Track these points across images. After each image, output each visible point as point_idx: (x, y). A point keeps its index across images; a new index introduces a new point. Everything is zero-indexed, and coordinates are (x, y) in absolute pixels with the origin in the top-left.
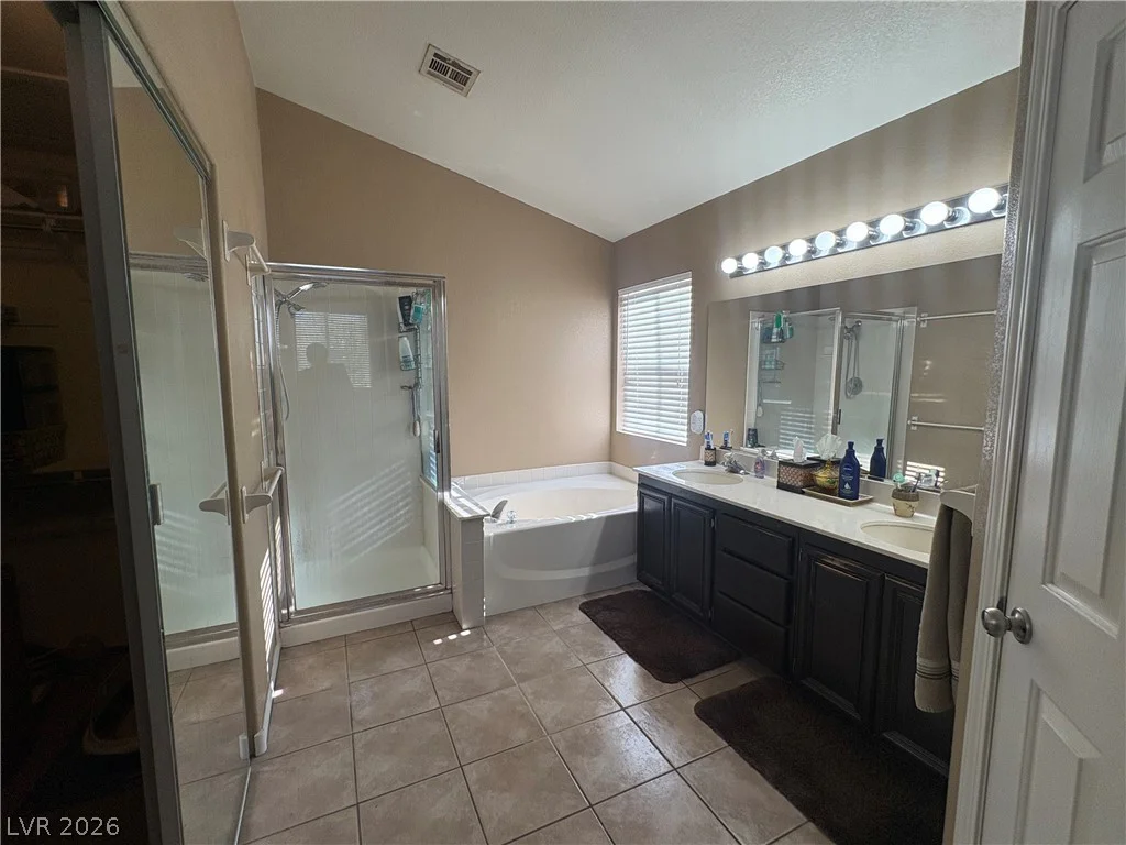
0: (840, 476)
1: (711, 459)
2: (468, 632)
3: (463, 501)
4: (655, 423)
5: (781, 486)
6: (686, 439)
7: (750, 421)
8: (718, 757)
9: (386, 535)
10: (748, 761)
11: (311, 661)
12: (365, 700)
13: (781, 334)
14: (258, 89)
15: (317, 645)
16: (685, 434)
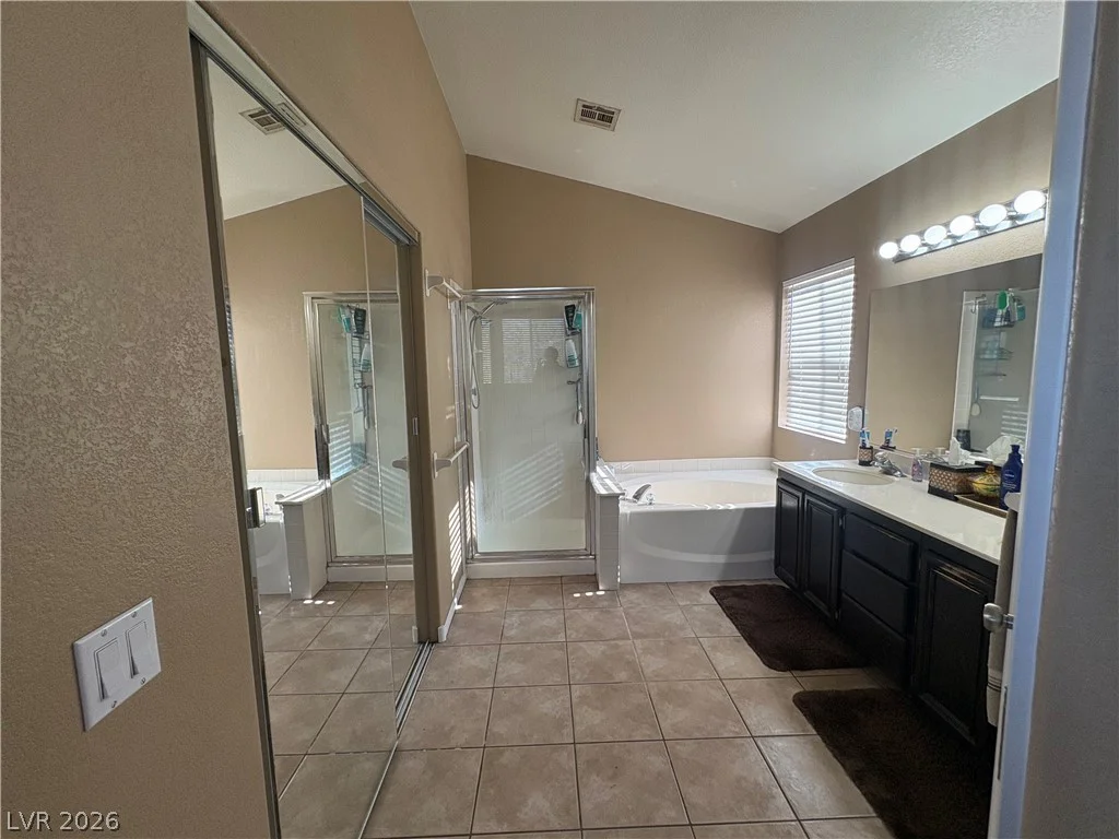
0: (1001, 484)
1: (866, 459)
2: (602, 593)
3: (608, 481)
4: (818, 419)
5: (933, 491)
6: (845, 437)
7: (961, 419)
8: (802, 740)
9: (543, 503)
10: (832, 751)
11: (485, 590)
12: (513, 625)
13: (1007, 317)
14: (467, 155)
15: (492, 581)
16: (845, 430)
